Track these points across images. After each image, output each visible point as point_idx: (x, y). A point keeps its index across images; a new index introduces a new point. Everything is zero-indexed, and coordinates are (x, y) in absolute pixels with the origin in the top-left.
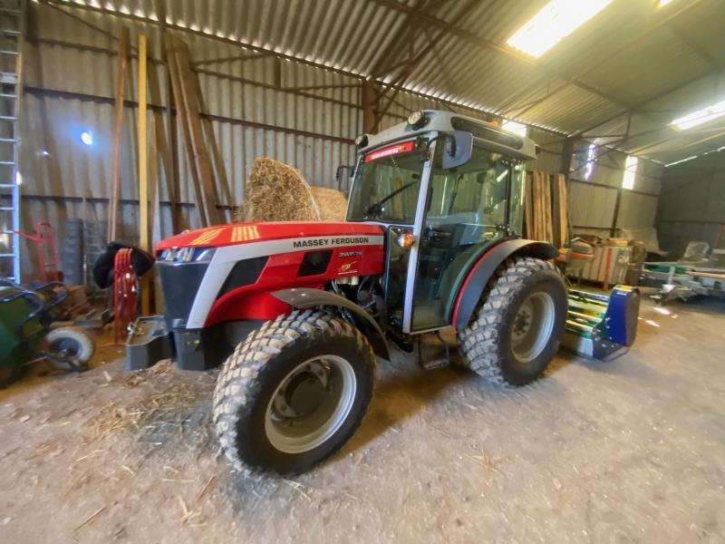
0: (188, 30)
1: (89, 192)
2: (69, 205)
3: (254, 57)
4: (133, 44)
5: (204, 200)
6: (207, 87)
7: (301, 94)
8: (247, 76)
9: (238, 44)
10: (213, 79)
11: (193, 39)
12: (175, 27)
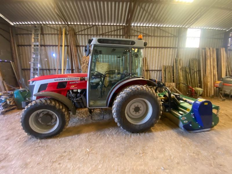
0: (74, 25)
1: (55, 68)
2: (51, 71)
3: (91, 27)
4: (62, 31)
5: (76, 68)
6: (79, 38)
7: (104, 35)
8: (89, 33)
9: (86, 25)
10: (80, 36)
11: (76, 27)
12: (71, 24)
